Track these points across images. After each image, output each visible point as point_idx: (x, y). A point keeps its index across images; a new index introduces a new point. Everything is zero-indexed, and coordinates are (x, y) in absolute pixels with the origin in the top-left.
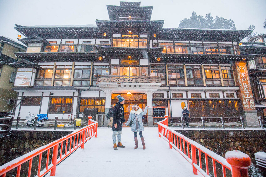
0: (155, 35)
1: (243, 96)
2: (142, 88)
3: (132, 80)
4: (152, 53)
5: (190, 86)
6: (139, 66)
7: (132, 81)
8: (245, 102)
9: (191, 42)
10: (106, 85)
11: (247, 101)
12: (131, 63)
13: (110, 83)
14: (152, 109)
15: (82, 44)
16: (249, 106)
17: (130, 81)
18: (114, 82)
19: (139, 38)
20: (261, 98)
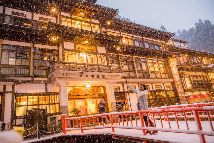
0: (109, 23)
1: (177, 87)
2: (106, 79)
3: (94, 69)
4: (113, 41)
5: (140, 78)
6: (96, 53)
7: (94, 71)
8: (179, 92)
9: (134, 36)
10: (65, 74)
11: (180, 91)
12: (88, 50)
13: (70, 72)
14: (115, 103)
15: (11, 15)
16: (182, 95)
17: (93, 70)
18: (74, 70)
19: (91, 23)
20: (185, 88)
